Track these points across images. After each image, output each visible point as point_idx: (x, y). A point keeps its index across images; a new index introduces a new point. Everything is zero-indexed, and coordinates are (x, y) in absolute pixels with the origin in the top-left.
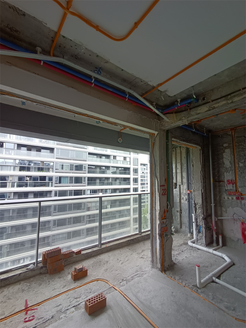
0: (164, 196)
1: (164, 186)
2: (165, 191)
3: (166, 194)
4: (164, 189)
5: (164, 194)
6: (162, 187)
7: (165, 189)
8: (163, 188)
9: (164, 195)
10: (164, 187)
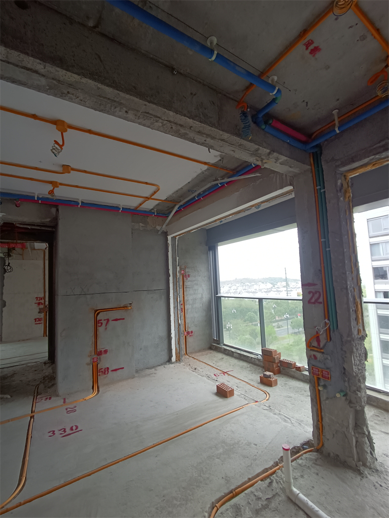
0: (313, 305)
1: (314, 285)
2: (317, 296)
3: (321, 303)
4: (313, 291)
5: (313, 300)
6: (307, 287)
7: (316, 292)
8: (312, 289)
9: (314, 303)
10: (312, 287)
